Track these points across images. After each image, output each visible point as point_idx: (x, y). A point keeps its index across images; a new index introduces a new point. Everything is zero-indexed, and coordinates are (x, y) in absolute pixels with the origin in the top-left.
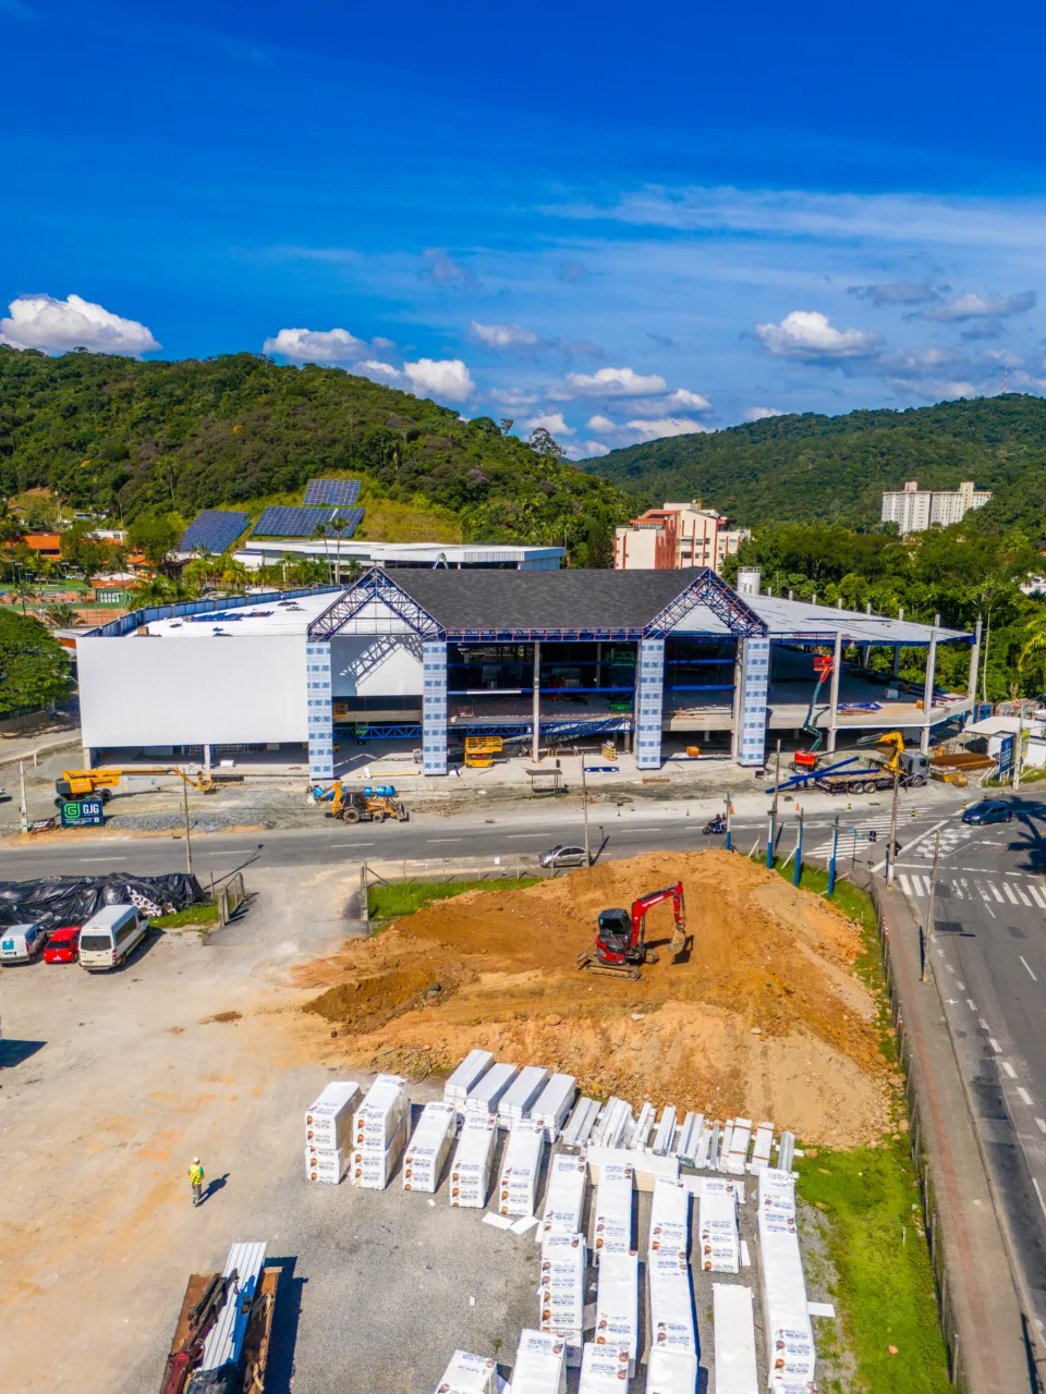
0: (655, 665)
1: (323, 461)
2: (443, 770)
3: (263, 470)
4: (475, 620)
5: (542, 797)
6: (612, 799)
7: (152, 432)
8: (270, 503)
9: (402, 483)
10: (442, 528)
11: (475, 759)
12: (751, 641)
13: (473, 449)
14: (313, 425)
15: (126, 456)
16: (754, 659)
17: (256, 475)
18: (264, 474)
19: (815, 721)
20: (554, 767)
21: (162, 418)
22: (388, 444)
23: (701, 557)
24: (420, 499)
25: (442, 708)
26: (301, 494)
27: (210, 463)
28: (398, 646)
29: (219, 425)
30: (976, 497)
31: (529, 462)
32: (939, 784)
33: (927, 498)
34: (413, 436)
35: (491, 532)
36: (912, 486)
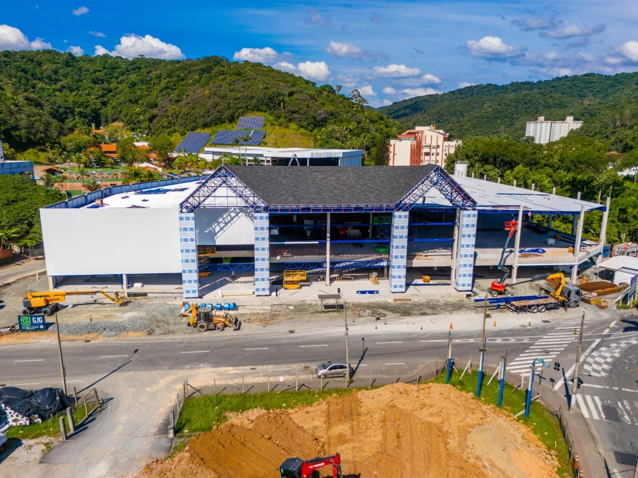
0: (403, 227)
1: (247, 107)
2: (267, 293)
3: (218, 112)
4: (287, 199)
5: (329, 312)
6: (373, 314)
7: (169, 95)
8: (221, 129)
9: (285, 118)
10: (304, 140)
11: (290, 284)
12: (466, 212)
13: (320, 100)
14: (242, 89)
15: (156, 106)
16: (467, 222)
17: (214, 115)
18: (218, 114)
19: (505, 261)
20: (336, 293)
21: (174, 87)
22: (278, 98)
23: (435, 155)
24: (293, 126)
25: (266, 254)
26: (236, 123)
27: (193, 109)
28: (241, 214)
29: (200, 90)
30: (574, 124)
31: (349, 107)
32: (587, 305)
33: (549, 124)
34: (291, 94)
35: (327, 142)
36: (542, 118)
